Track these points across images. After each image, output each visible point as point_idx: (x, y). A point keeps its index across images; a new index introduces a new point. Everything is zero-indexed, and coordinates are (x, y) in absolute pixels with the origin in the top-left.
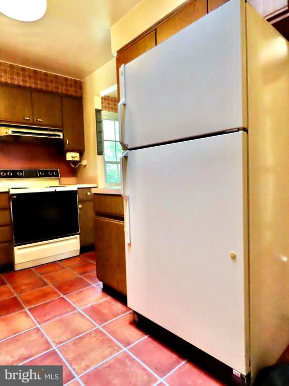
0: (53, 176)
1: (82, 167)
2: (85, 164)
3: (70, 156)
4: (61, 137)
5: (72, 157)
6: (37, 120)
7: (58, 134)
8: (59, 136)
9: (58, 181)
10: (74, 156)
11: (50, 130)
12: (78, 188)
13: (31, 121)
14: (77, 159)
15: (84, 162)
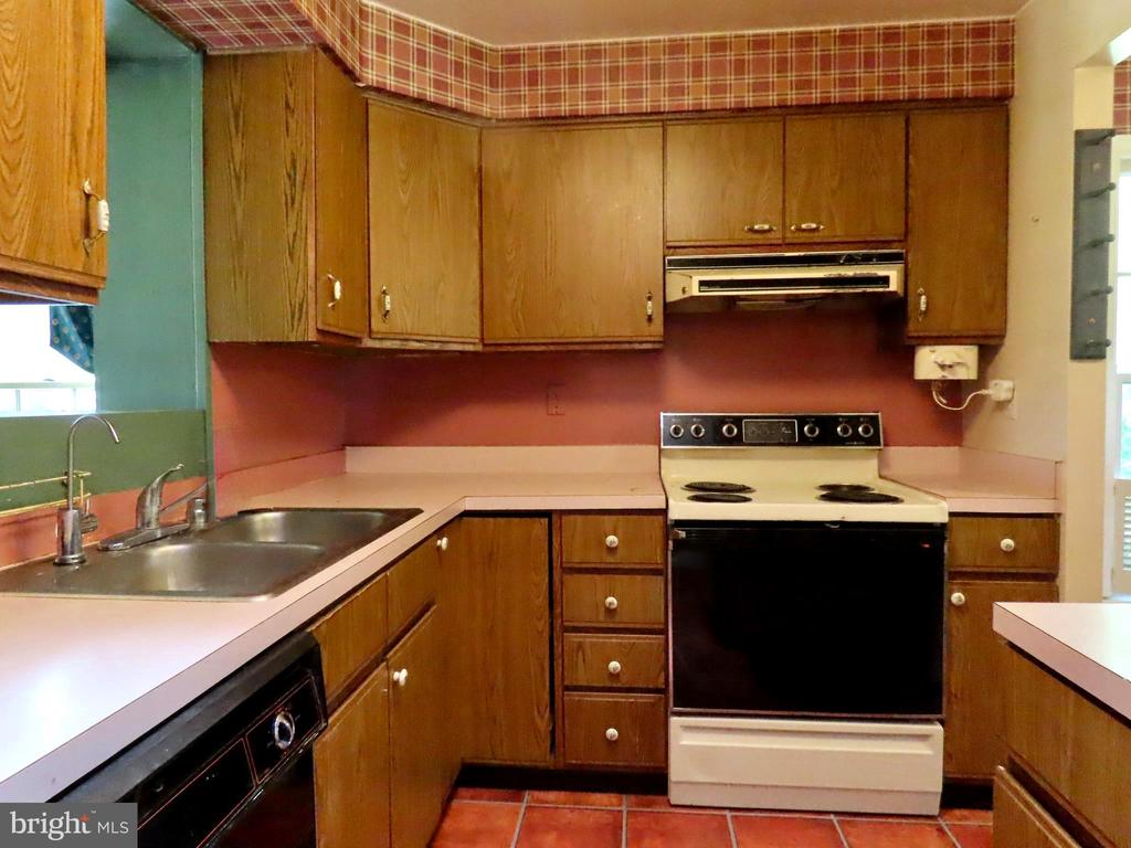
0: (856, 439)
1: (987, 408)
2: (1003, 396)
3: (930, 363)
4: (894, 286)
5: (943, 367)
6: (799, 230)
7: (880, 271)
8: (885, 280)
9: (873, 463)
10: (948, 363)
11: (851, 260)
12: (952, 514)
13: (776, 237)
14: (968, 373)
15: (998, 389)
